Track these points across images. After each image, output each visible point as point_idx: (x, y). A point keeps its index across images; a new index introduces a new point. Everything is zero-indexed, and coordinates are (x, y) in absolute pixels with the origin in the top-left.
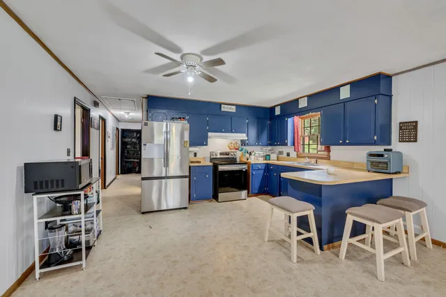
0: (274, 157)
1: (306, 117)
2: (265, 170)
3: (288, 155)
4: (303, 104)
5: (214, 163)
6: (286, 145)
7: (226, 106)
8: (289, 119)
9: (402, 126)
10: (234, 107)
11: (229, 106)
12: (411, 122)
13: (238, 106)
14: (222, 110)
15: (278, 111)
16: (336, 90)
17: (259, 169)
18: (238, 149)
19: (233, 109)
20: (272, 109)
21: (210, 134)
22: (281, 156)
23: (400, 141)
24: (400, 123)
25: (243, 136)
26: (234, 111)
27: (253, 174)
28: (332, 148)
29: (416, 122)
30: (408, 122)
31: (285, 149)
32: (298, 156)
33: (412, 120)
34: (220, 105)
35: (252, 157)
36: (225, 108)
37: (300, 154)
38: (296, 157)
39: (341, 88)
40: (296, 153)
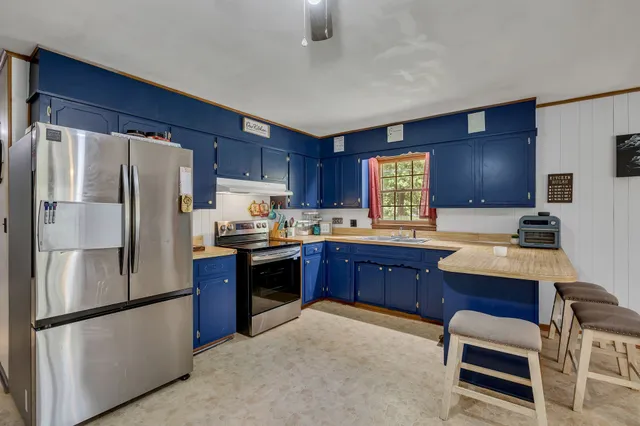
0: (325, 227)
1: (400, 160)
2: (322, 254)
3: (354, 223)
4: (396, 135)
5: (238, 250)
6: (359, 206)
7: (252, 123)
8: (363, 161)
9: (553, 180)
10: (266, 127)
11: (259, 124)
12: (564, 175)
13: (274, 127)
14: (246, 129)
15: (339, 146)
16: (461, 117)
17: (314, 253)
18: (267, 215)
19: (264, 132)
20: (328, 141)
21: (220, 181)
22: (337, 226)
23: (549, 202)
24: (549, 176)
25: (280, 189)
26: (266, 135)
27: (305, 265)
28: (440, 211)
29: (571, 175)
30: (561, 175)
31: (347, 215)
32: (375, 226)
33: (562, 172)
34: (240, 118)
35: (292, 230)
36: (250, 127)
37: (379, 222)
38: (370, 227)
39: (469, 115)
40: (370, 221)
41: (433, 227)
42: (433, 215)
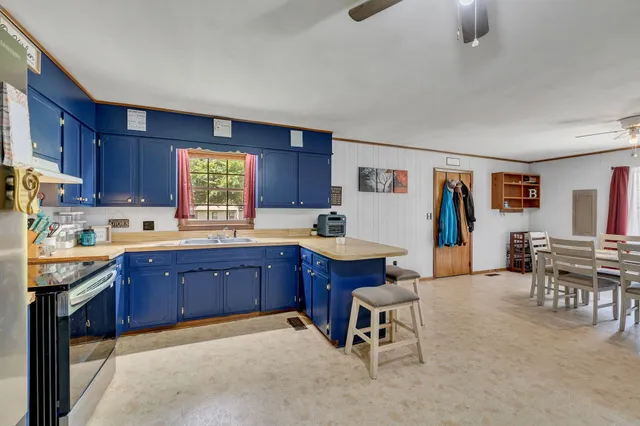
3: (149, 226)
4: (223, 130)
10: (33, 51)
15: (137, 123)
16: (286, 131)
19: (31, 59)
28: (258, 211)
29: (341, 188)
30: (337, 187)
32: (182, 228)
37: (187, 223)
38: (177, 229)
39: (292, 132)
40: (176, 222)
41: (250, 225)
42: (251, 215)
